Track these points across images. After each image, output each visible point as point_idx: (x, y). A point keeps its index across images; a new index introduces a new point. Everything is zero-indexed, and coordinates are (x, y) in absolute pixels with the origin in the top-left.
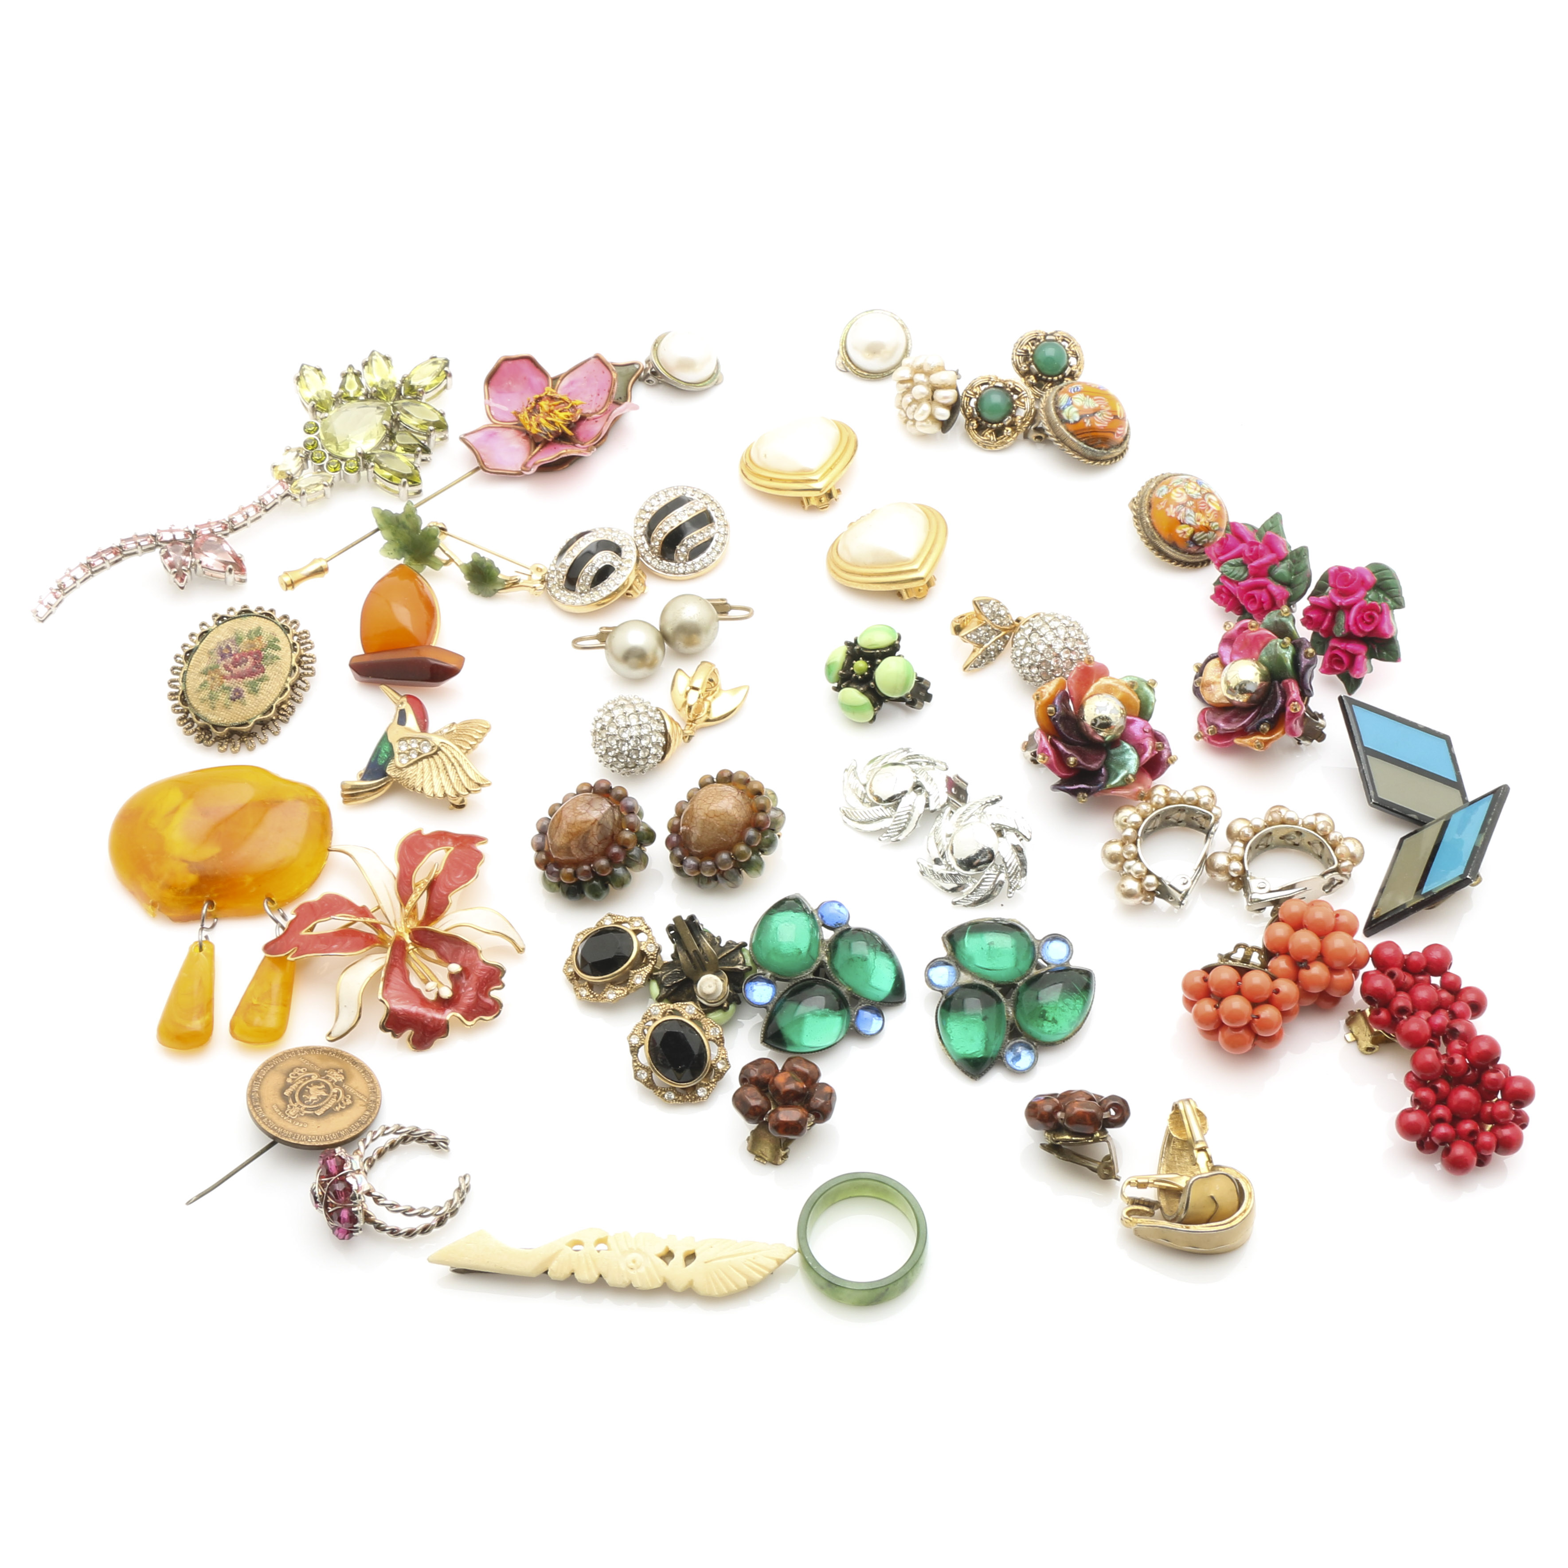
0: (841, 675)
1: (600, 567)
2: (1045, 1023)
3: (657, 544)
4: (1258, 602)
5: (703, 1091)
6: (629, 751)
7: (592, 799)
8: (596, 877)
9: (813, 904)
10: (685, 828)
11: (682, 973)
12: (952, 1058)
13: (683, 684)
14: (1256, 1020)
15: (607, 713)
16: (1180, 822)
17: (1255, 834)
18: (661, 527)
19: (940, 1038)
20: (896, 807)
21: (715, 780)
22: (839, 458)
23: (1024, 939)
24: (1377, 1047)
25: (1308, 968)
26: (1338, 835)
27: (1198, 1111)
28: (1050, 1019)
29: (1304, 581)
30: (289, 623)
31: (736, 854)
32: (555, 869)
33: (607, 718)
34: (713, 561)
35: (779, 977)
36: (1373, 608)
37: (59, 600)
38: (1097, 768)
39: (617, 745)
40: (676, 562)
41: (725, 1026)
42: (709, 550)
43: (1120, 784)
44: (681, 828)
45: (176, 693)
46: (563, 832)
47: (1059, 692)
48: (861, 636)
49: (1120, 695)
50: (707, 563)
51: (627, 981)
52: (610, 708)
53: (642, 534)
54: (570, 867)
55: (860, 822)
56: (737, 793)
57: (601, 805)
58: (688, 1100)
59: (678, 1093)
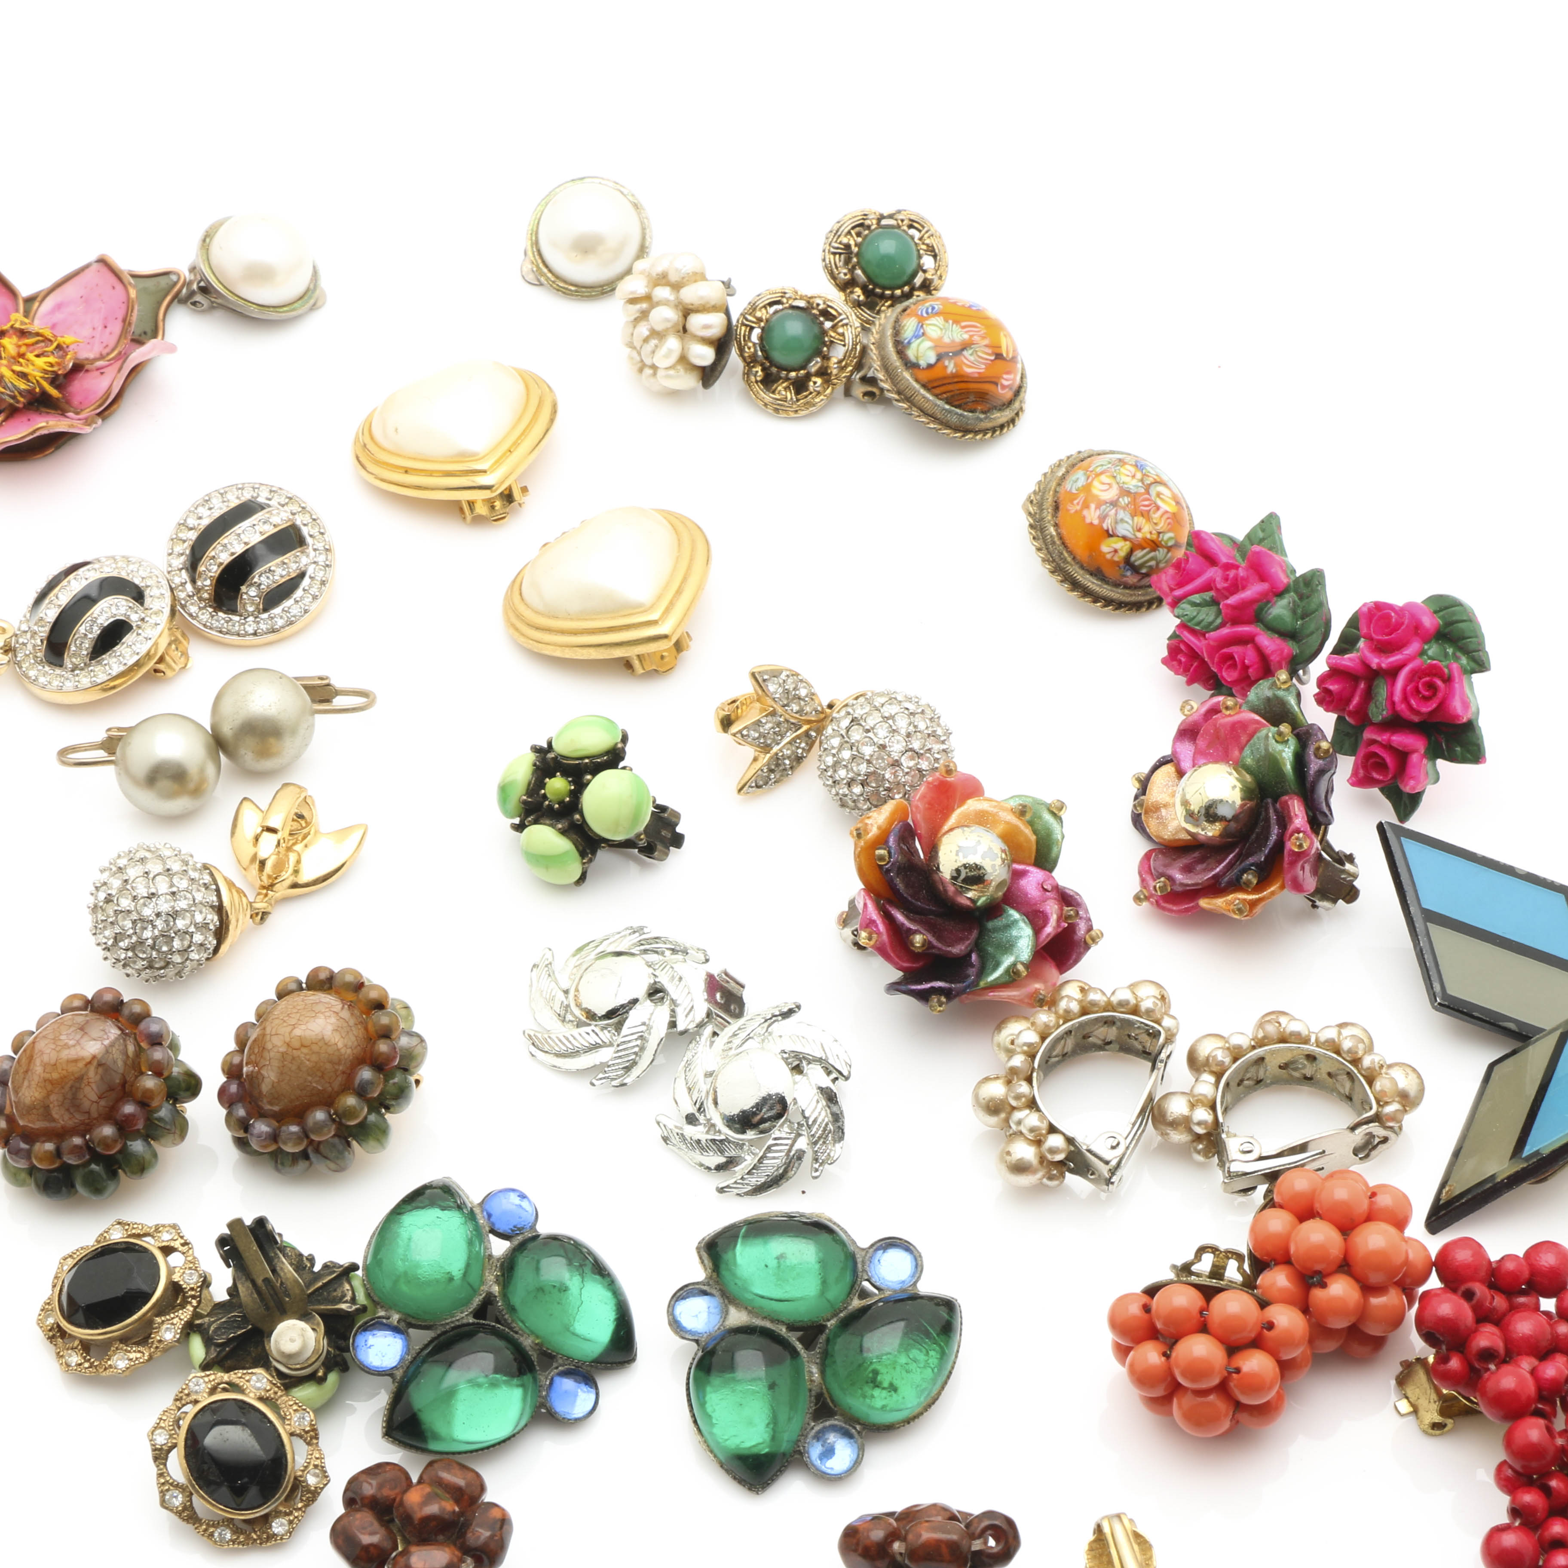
0: (525, 803)
1: (106, 624)
2: (877, 1392)
3: (207, 583)
4: (1239, 667)
5: (282, 1525)
6: (155, 939)
7: (87, 1022)
8: (96, 1157)
9: (474, 1195)
10: (250, 1068)
11: (245, 1319)
12: (715, 1456)
13: (251, 822)
14: (1234, 1375)
15: (115, 873)
16: (1110, 1043)
17: (1235, 1060)
18: (213, 554)
19: (695, 1422)
20: (619, 1027)
21: (304, 986)
22: (524, 433)
23: (838, 1248)
24: (1449, 1422)
25: (1324, 1286)
26: (1377, 1059)
27: (1137, 1536)
28: (886, 1385)
29: (1317, 629)
31: (340, 1111)
32: (23, 1146)
33: (116, 883)
34: (306, 611)
35: (413, 1322)
36: (1434, 671)
38: (963, 953)
39: (134, 928)
40: (241, 616)
41: (322, 1409)
42: (299, 593)
43: (1003, 980)
44: (245, 1069)
46: (36, 1079)
47: (897, 826)
48: (559, 735)
49: (1001, 828)
50: (294, 616)
51: (149, 1337)
52: (122, 866)
53: (181, 566)
54: (49, 1140)
55: (558, 1055)
56: (341, 1006)
57: (103, 1030)
58: (255, 1540)
59: (237, 1528)
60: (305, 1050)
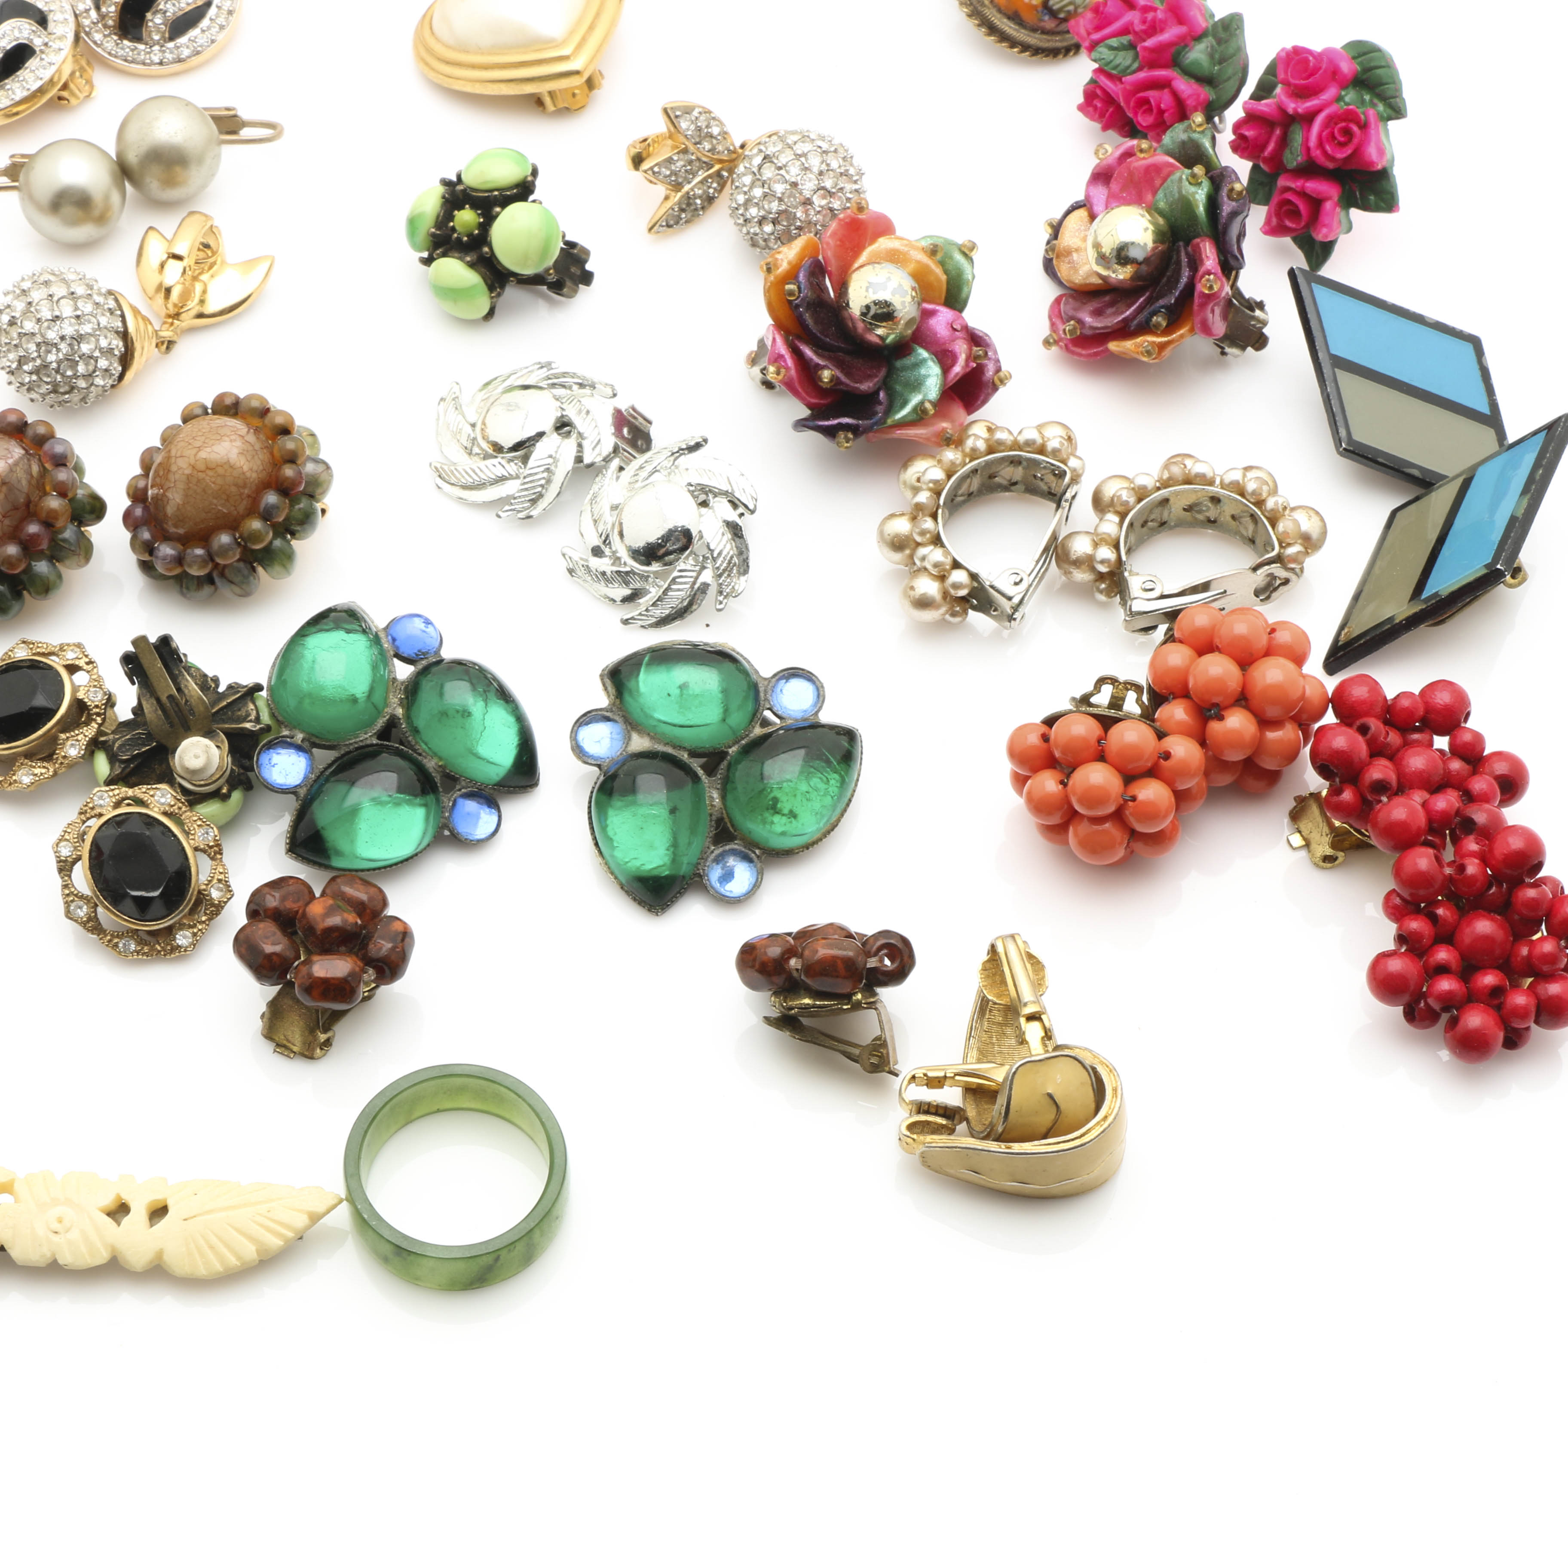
0: (433, 235)
1: (9, 47)
2: (777, 818)
3: (111, 9)
4: (1155, 111)
5: (185, 937)
6: (59, 362)
8: (2, 577)
9: (379, 619)
10: (155, 491)
11: (150, 736)
12: (616, 878)
13: (156, 251)
14: (1130, 803)
15: (19, 296)
16: (1015, 484)
17: (1140, 500)
19: (597, 844)
20: (525, 459)
21: (210, 411)
23: (741, 676)
24: (1341, 855)
25: (1221, 718)
26: (1281, 501)
27: (1030, 956)
28: (786, 811)
29: (1234, 74)
31: (245, 535)
33: (20, 306)
34: (213, 41)
35: (318, 741)
36: (1350, 116)
38: (871, 390)
39: (38, 351)
40: (146, 44)
41: (227, 827)
42: (205, 23)
43: (910, 418)
44: (150, 492)
47: (807, 262)
48: (468, 167)
49: (912, 266)
50: (201, 46)
51: (54, 753)
52: (25, 288)
55: (465, 487)
56: (246, 430)
57: (7, 449)
58: (159, 952)
59: (141, 940)
60: (210, 473)
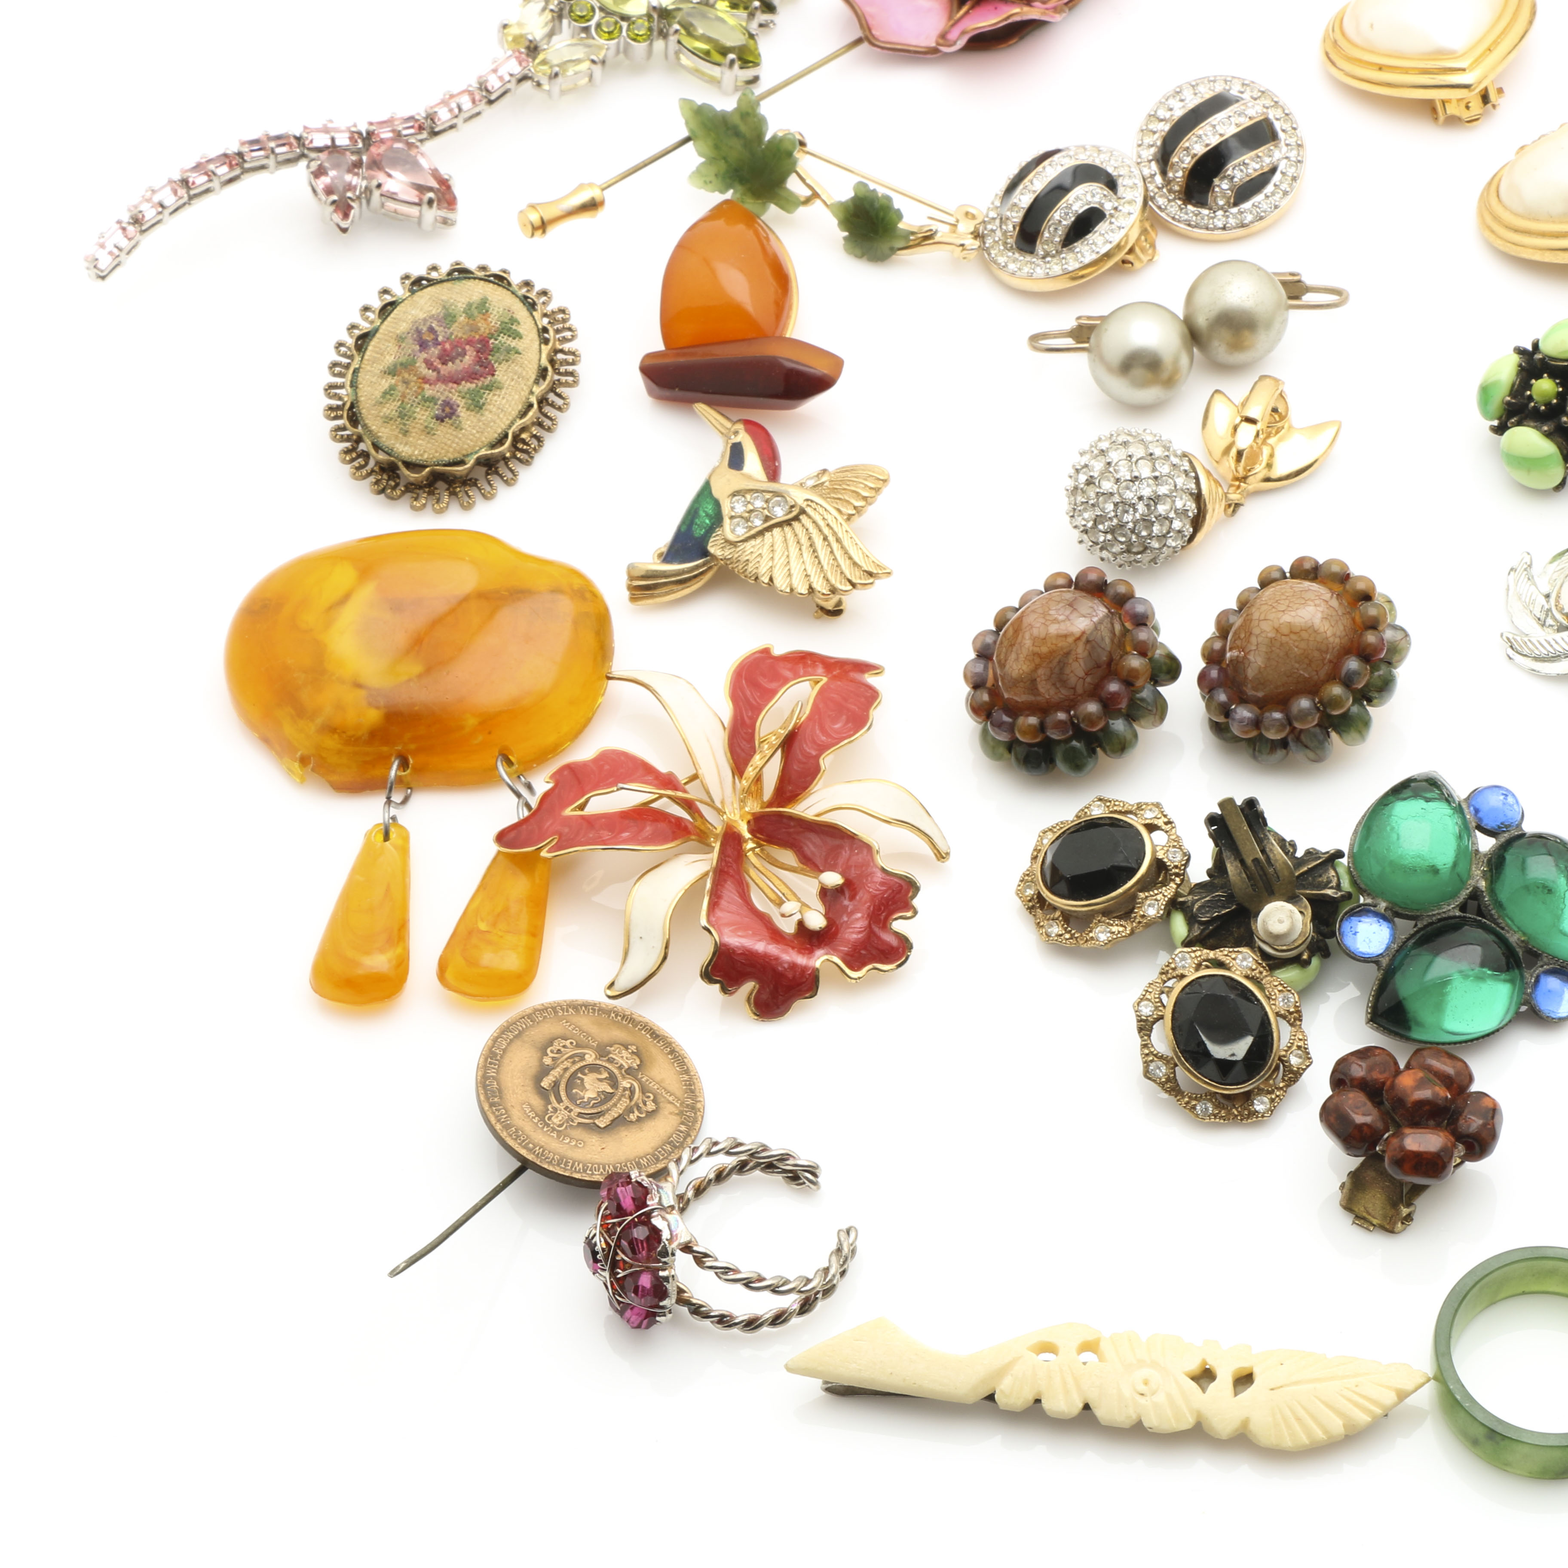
0: (1508, 404)
1: (1080, 211)
3: (1178, 175)
5: (1262, 1103)
6: (1135, 523)
7: (1076, 599)
8: (1079, 733)
9: (1461, 792)
10: (1235, 653)
11: (1231, 898)
13: (1225, 414)
15: (1097, 456)
18: (1187, 144)
21: (1288, 575)
22: (1504, 32)
30: (534, 294)
31: (1325, 700)
32: (1006, 719)
33: (1098, 466)
34: (1276, 207)
35: (1400, 911)
37: (133, 242)
39: (1115, 511)
40: (1210, 209)
41: (1305, 992)
42: (1269, 188)
44: (1228, 655)
45: (338, 408)
46: (1025, 652)
48: (1546, 337)
50: (1265, 212)
51: (1132, 911)
52: (1104, 448)
53: (1151, 158)
54: (1033, 714)
55: (1537, 659)
56: (1329, 595)
57: (1091, 608)
58: (1236, 1116)
59: (1219, 1103)
60: (1293, 636)
